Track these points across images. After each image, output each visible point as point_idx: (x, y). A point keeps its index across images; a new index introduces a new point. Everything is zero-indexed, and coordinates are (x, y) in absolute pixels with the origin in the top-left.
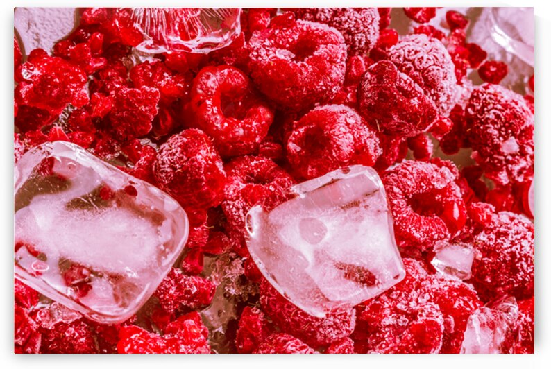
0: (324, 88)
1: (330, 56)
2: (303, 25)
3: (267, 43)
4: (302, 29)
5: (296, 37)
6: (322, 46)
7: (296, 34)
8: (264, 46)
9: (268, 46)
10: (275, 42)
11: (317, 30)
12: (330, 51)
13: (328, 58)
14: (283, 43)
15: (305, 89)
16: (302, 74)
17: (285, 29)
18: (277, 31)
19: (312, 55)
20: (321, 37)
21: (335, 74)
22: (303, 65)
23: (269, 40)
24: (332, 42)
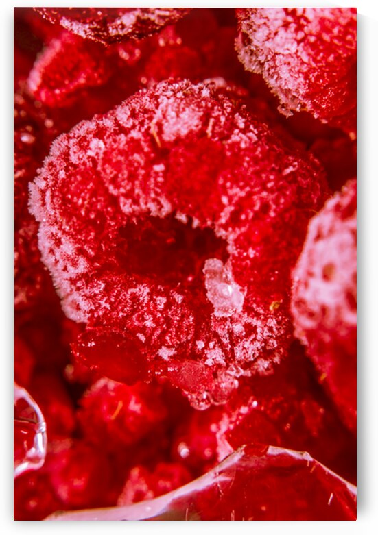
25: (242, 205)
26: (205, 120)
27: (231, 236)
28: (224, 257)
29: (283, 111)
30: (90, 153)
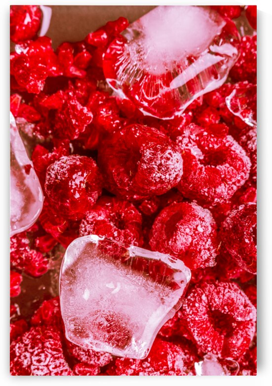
0: (206, 194)
1: (226, 176)
2: (228, 141)
3: (193, 137)
4: (225, 144)
5: (216, 147)
6: (227, 165)
7: (217, 145)
8: (189, 138)
9: (192, 139)
10: (199, 140)
11: (234, 151)
12: (228, 172)
13: (223, 176)
14: (204, 143)
15: (191, 186)
16: (195, 174)
17: (213, 135)
18: (205, 133)
19: (216, 166)
20: (232, 159)
21: (220, 191)
22: (201, 169)
23: (196, 136)
24: (235, 167)
25: (201, 173)
26: (215, 191)
27: (200, 166)
28: (199, 160)
29: (196, 201)
30: (240, 175)
